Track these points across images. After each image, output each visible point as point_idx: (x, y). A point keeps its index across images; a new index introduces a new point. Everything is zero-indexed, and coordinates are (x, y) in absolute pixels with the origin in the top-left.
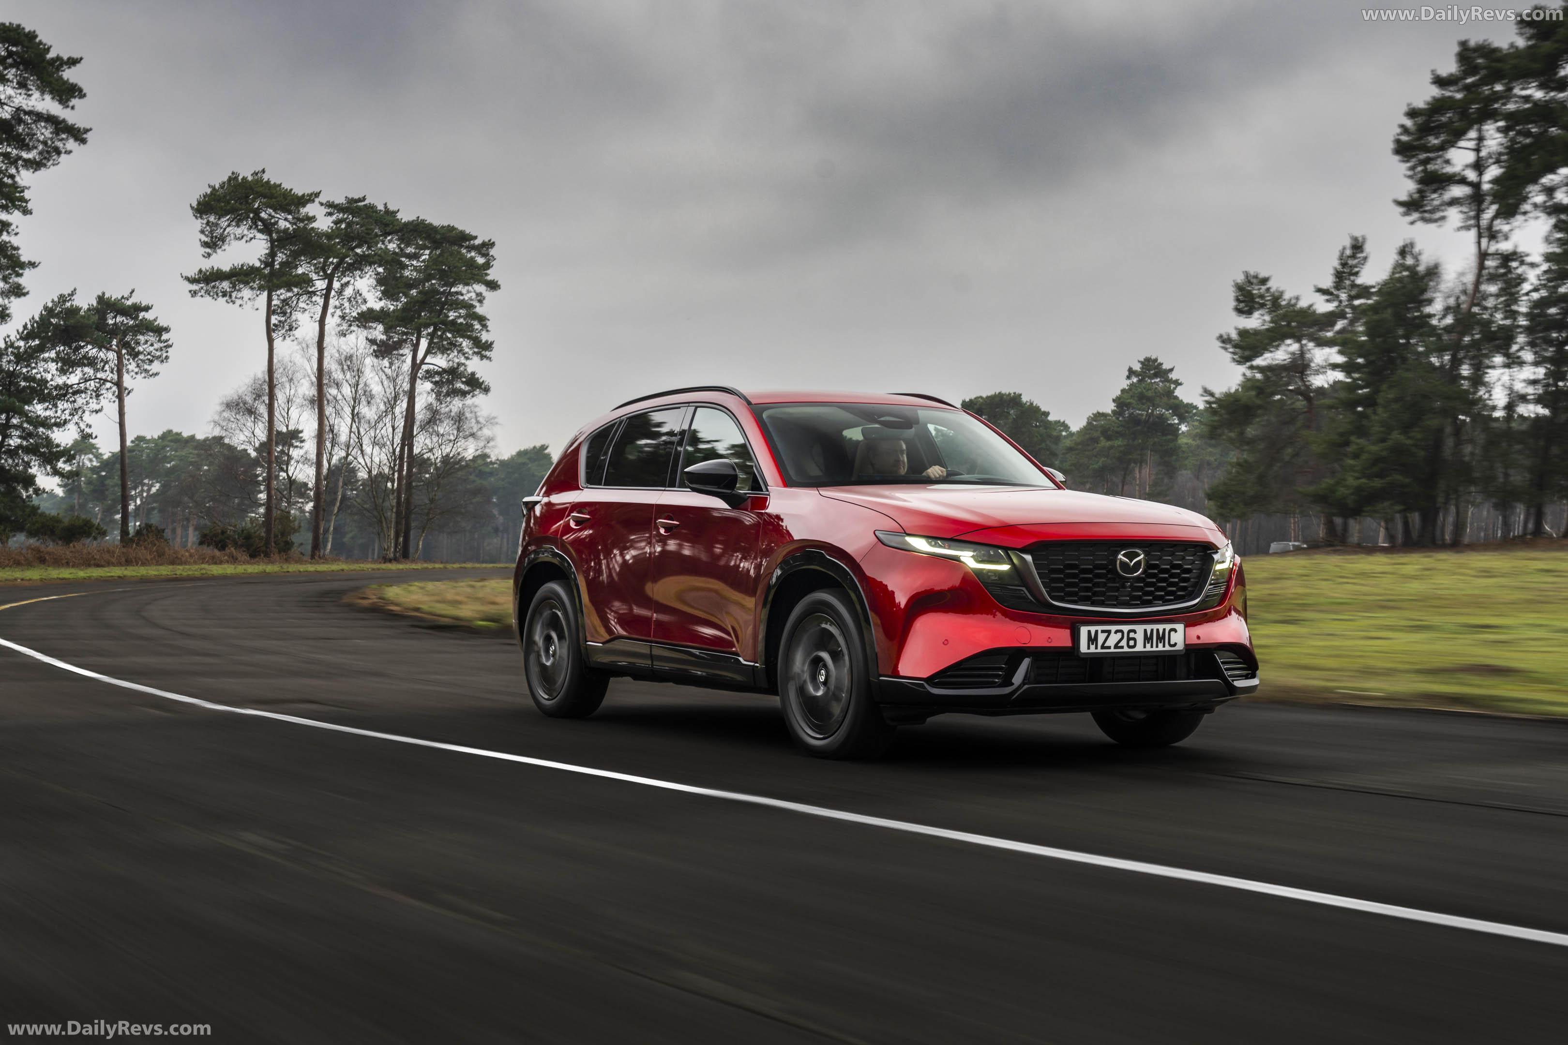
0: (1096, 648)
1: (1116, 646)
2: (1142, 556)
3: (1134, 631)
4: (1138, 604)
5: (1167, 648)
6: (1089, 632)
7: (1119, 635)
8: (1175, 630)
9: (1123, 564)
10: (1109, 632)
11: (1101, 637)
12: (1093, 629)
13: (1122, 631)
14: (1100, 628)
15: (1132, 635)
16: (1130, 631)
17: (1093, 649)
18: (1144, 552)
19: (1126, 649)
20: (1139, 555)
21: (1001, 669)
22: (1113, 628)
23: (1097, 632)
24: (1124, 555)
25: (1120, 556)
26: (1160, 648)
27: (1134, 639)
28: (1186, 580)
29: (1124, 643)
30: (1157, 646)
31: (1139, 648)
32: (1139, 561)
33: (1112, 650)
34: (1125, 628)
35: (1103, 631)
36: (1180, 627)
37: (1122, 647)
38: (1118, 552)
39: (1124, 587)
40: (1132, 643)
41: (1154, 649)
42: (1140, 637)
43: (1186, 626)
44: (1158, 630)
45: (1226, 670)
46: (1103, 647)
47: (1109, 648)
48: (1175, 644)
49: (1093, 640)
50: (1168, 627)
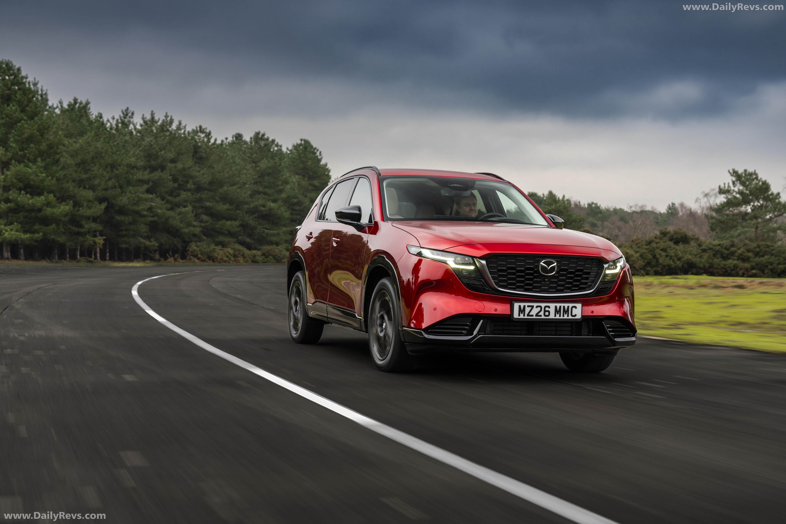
0: (524, 316)
1: (537, 315)
2: (555, 264)
3: (549, 307)
4: (554, 292)
5: (570, 317)
6: (520, 306)
7: (539, 309)
8: (576, 307)
9: (543, 267)
10: (532, 307)
11: (527, 310)
12: (522, 305)
13: (541, 307)
14: (527, 304)
15: (547, 309)
16: (545, 307)
17: (522, 316)
18: (557, 262)
19: (543, 317)
20: (554, 263)
21: (467, 325)
22: (535, 305)
23: (524, 306)
24: (544, 263)
25: (541, 263)
26: (566, 317)
27: (549, 312)
28: (587, 279)
29: (542, 313)
30: (563, 316)
31: (552, 316)
32: (555, 266)
33: (534, 317)
34: (543, 305)
35: (528, 306)
36: (579, 306)
37: (541, 316)
38: (540, 261)
39: (544, 281)
40: (547, 313)
41: (562, 317)
42: (552, 310)
43: (583, 306)
44: (564, 307)
45: (610, 331)
46: (528, 315)
47: (532, 316)
48: (576, 315)
49: (521, 311)
50: (571, 305)
